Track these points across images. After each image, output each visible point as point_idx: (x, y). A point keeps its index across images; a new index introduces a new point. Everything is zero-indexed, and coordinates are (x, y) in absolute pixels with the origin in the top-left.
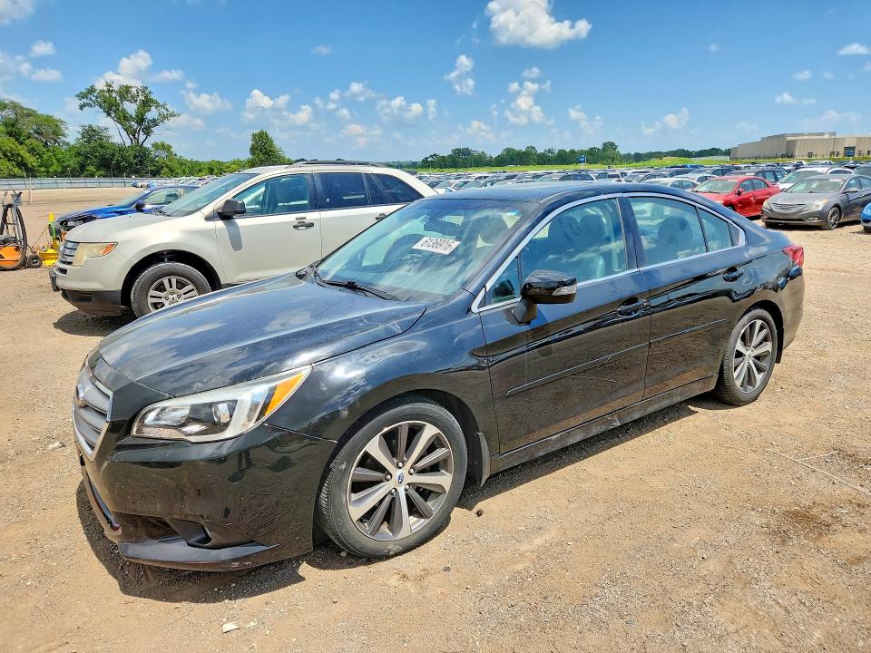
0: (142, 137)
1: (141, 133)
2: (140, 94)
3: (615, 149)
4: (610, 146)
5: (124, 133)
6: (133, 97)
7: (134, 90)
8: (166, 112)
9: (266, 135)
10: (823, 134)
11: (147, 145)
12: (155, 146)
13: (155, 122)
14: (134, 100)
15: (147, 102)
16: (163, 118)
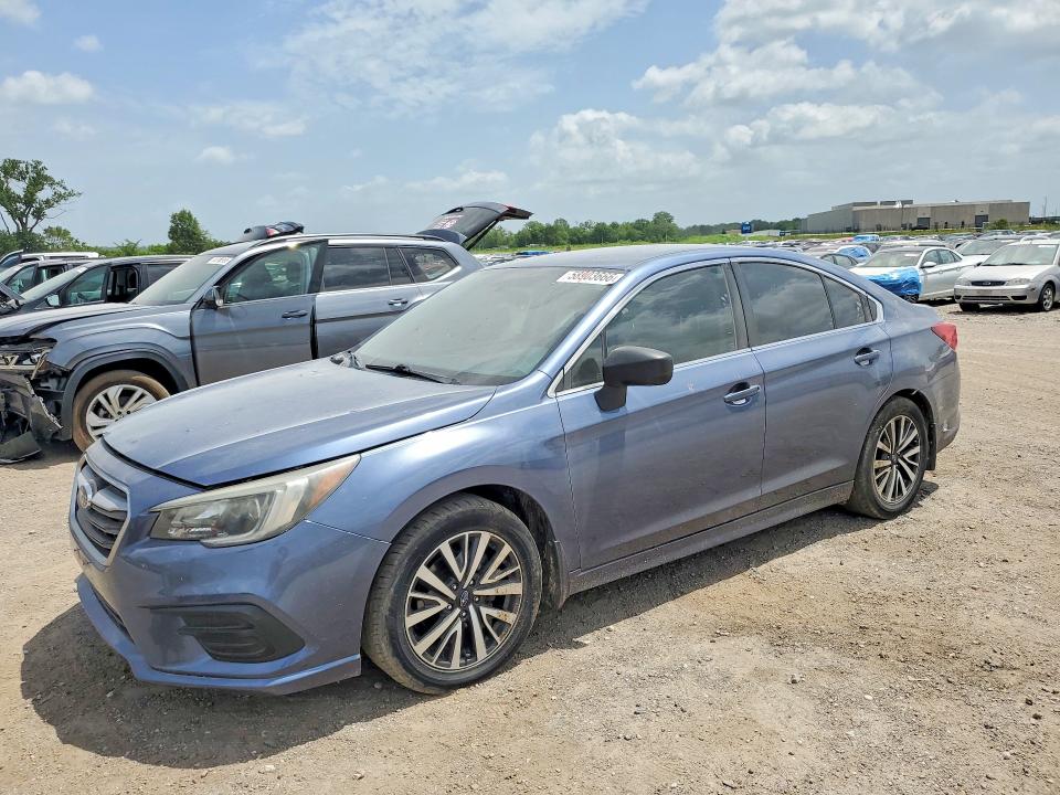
0: (31, 221)
1: (31, 217)
2: (30, 170)
3: (670, 221)
4: (663, 218)
5: (8, 218)
6: (21, 173)
7: (23, 166)
8: (63, 191)
9: (190, 216)
10: (894, 203)
11: (38, 230)
12: (49, 231)
13: (48, 203)
14: (22, 176)
15: (39, 179)
16: (60, 197)
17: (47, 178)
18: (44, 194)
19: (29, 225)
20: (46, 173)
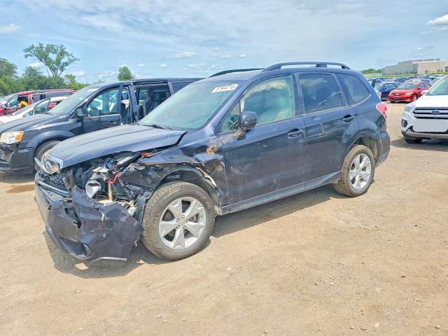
0: (59, 72)
1: (59, 70)
2: (59, 49)
5: (49, 71)
7: (56, 47)
8: (72, 58)
9: (127, 69)
11: (62, 76)
12: (67, 76)
13: (66, 64)
14: (55, 52)
15: (63, 53)
16: (71, 61)
17: (66, 53)
18: (65, 60)
19: (58, 74)
20: (66, 50)
